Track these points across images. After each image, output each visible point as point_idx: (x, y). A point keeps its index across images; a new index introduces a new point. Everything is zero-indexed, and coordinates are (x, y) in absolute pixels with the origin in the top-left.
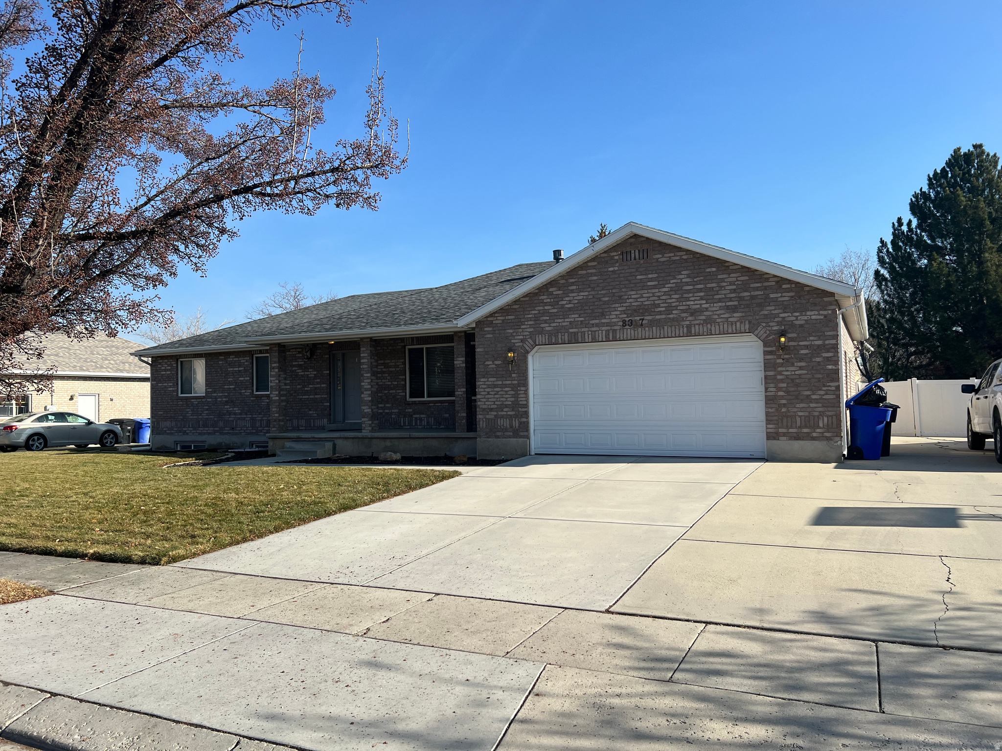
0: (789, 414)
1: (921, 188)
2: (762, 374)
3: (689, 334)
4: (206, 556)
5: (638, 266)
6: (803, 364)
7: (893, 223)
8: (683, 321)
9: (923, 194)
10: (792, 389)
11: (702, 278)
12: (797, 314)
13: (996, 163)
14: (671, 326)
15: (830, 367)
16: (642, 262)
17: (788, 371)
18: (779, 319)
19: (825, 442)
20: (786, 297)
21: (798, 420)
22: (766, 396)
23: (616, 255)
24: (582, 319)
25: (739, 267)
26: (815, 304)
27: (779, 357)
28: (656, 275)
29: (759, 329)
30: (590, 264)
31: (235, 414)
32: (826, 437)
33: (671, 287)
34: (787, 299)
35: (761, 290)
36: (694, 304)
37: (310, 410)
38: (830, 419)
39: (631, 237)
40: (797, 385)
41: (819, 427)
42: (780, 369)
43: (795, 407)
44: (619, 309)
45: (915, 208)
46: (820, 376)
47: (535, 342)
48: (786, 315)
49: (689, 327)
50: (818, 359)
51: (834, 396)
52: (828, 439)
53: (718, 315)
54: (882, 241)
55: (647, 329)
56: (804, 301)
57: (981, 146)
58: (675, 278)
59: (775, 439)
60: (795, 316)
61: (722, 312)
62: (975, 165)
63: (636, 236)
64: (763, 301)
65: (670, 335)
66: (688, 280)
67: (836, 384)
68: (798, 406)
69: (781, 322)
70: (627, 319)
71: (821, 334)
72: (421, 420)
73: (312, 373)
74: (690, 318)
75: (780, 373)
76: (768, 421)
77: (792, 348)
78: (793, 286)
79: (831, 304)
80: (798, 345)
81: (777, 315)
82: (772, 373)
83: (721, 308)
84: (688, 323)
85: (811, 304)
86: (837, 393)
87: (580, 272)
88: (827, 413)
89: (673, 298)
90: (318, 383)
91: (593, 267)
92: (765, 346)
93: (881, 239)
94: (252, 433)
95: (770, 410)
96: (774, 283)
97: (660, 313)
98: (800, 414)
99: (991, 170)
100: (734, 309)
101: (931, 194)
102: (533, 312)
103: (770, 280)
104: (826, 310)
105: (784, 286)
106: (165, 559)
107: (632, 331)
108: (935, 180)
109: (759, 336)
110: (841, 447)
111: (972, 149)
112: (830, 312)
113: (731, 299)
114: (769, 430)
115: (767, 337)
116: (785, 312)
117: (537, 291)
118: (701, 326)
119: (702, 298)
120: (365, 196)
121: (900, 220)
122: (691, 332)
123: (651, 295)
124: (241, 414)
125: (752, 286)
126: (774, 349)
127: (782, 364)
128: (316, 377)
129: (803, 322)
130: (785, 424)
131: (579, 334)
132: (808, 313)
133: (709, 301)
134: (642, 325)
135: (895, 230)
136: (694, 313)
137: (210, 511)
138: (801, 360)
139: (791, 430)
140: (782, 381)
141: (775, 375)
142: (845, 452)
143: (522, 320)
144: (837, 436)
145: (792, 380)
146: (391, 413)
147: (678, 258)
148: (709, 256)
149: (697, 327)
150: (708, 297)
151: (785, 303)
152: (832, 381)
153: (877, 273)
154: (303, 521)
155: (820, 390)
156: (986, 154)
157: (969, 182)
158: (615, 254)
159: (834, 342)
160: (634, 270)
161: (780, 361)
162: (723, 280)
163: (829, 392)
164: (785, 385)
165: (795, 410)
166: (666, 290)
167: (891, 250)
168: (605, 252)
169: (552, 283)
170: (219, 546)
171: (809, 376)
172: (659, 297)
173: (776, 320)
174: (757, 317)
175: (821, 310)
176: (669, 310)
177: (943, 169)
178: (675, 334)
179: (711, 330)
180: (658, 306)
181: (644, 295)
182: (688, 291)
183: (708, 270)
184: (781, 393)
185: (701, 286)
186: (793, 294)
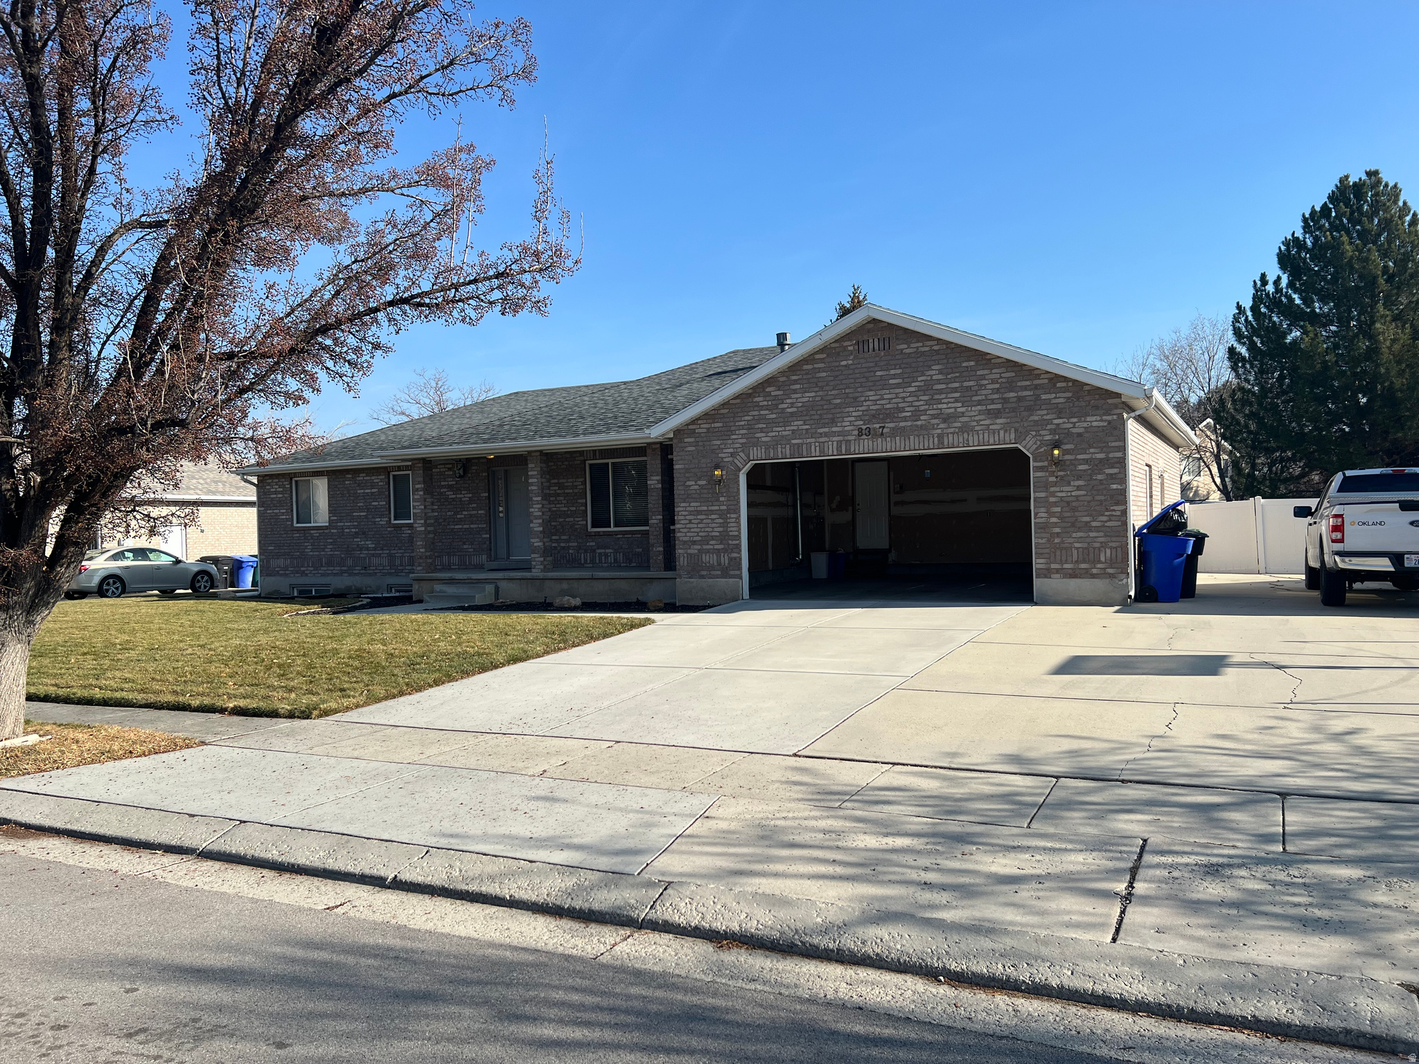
0: (1062, 545)
1: (1294, 233)
4: (360, 710)
5: (877, 359)
6: (1081, 483)
7: (1255, 282)
8: (934, 429)
9: (1296, 240)
10: (1068, 514)
11: (958, 375)
12: (1075, 420)
13: (1397, 196)
14: (918, 436)
15: (1114, 486)
16: (882, 354)
17: (1063, 492)
18: (1053, 427)
19: (1108, 580)
20: (1061, 399)
21: (1075, 552)
22: (1035, 523)
23: (850, 346)
24: (807, 427)
25: (1002, 360)
26: (1097, 408)
27: (1052, 474)
28: (899, 371)
29: (1028, 439)
30: (817, 356)
31: (368, 549)
32: (1109, 574)
33: (919, 386)
35: (1030, 390)
36: (947, 407)
37: (464, 544)
38: (1114, 551)
39: (869, 322)
40: (1074, 509)
41: (1099, 561)
42: (1052, 489)
43: (1071, 537)
44: (854, 414)
45: (1284, 260)
46: (1102, 498)
47: (749, 457)
48: (1060, 421)
49: (941, 437)
50: (1099, 477)
51: (1120, 523)
52: (1112, 576)
53: (977, 421)
54: (1239, 307)
55: (888, 439)
57: (1376, 173)
59: (1046, 577)
60: (1072, 423)
61: (982, 417)
62: (1369, 199)
63: (874, 321)
64: (1032, 403)
66: (940, 377)
67: (1122, 508)
68: (1074, 535)
69: (1055, 430)
70: (864, 427)
71: (1104, 445)
72: (606, 555)
73: (465, 496)
74: (942, 426)
75: (1053, 494)
76: (1038, 555)
77: (1068, 463)
78: (1070, 384)
79: (1116, 406)
80: (1076, 459)
81: (1049, 422)
82: (1043, 495)
83: (980, 413)
84: (939, 431)
85: (1092, 407)
86: (1123, 519)
87: (805, 367)
88: (1110, 544)
89: (921, 400)
90: (474, 509)
91: (822, 360)
92: (1035, 460)
93: (1238, 303)
94: (390, 574)
95: (1040, 541)
96: (1046, 381)
97: (905, 419)
98: (1077, 545)
99: (1389, 207)
100: (996, 414)
101: (1308, 240)
102: (747, 418)
103: (1042, 376)
104: (1110, 415)
105: (1059, 385)
106: (315, 713)
107: (870, 442)
108: (1312, 221)
109: (1028, 447)
110: (1127, 586)
111: (1364, 177)
112: (1115, 417)
113: (993, 402)
114: (1039, 566)
115: (1037, 449)
116: (1060, 418)
117: (750, 391)
118: (956, 435)
119: (956, 401)
120: (533, 300)
121: (1263, 276)
122: (943, 443)
123: (894, 396)
124: (375, 549)
125: (1019, 384)
126: (1046, 464)
127: (1056, 482)
128: (471, 501)
129: (1082, 430)
130: (1058, 557)
131: (804, 446)
132: (1089, 419)
133: (966, 404)
134: (882, 434)
135: (1257, 291)
136: (947, 419)
137: (356, 663)
138: (1079, 478)
139: (1066, 566)
140: (1055, 504)
141: (1046, 497)
142: (1132, 593)
143: (733, 428)
144: (1122, 573)
145: (1068, 503)
146: (569, 548)
147: (927, 349)
148: (965, 347)
150: (966, 399)
151: (1060, 406)
152: (1117, 504)
153: (1232, 351)
154: (466, 674)
155: (1103, 515)
156: (1383, 184)
157: (1359, 222)
158: (849, 343)
159: (1119, 455)
160: (872, 365)
161: (1052, 479)
162: (983, 377)
163: (1113, 518)
164: (1059, 509)
165: (1071, 540)
166: (913, 389)
167: (1250, 318)
168: (836, 341)
169: (769, 381)
170: (374, 699)
171: (1089, 498)
172: (904, 398)
173: (1049, 427)
174: (1026, 424)
175: (1104, 414)
176: (916, 415)
177: (1325, 206)
178: (924, 446)
179: (968, 440)
180: (903, 410)
181: (885, 397)
182: (940, 392)
183: (964, 364)
184: (1054, 520)
185: (956, 385)
186: (1069, 395)
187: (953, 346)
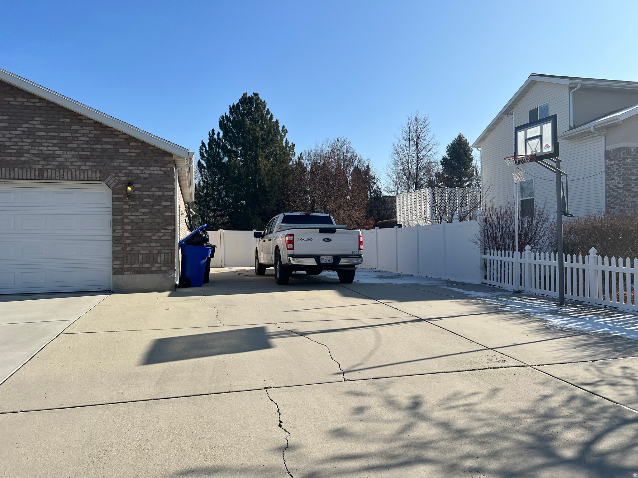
0: (133, 252)
1: (226, 113)
2: (110, 218)
3: (41, 178)
6: (145, 210)
7: (209, 132)
8: (35, 164)
9: (226, 116)
10: (137, 231)
11: (56, 127)
12: (142, 168)
13: (265, 106)
14: (22, 169)
15: (168, 214)
17: (133, 216)
18: (127, 171)
19: (162, 275)
20: (133, 153)
21: (141, 257)
22: (113, 237)
25: (92, 121)
26: (157, 162)
27: (126, 203)
28: (6, 117)
29: (109, 178)
32: (163, 270)
33: (23, 131)
34: (133, 154)
35: (112, 145)
36: (47, 149)
38: (166, 256)
40: (141, 228)
41: (157, 263)
42: (126, 214)
43: (138, 246)
45: (222, 125)
46: (159, 221)
48: (132, 168)
49: (41, 171)
50: (158, 207)
52: (165, 272)
53: (71, 162)
54: (203, 143)
56: (148, 158)
57: (257, 94)
58: (28, 123)
59: (120, 273)
60: (140, 170)
61: (75, 160)
62: (255, 105)
64: (113, 154)
65: (20, 177)
66: (41, 126)
67: (172, 227)
68: (140, 245)
69: (128, 174)
71: (161, 186)
74: (42, 163)
75: (126, 217)
76: (115, 258)
77: (137, 197)
78: (140, 144)
79: (169, 162)
80: (142, 194)
81: (125, 168)
82: (119, 217)
83: (74, 156)
84: (40, 167)
85: (154, 161)
86: (172, 235)
88: (164, 251)
89: (25, 142)
92: (114, 193)
93: (202, 141)
95: (116, 249)
96: (123, 140)
97: (10, 154)
98: (142, 252)
99: (262, 110)
100: (86, 159)
101: (231, 118)
103: (120, 136)
104: (165, 167)
105: (132, 144)
108: (234, 109)
109: (109, 184)
110: (174, 278)
111: (253, 95)
112: (169, 169)
113: (83, 150)
114: (115, 266)
115: (116, 185)
116: (132, 166)
118: (53, 171)
119: (55, 145)
121: (213, 131)
122: (43, 176)
125: (103, 140)
126: (122, 196)
127: (129, 209)
129: (147, 175)
130: (129, 260)
132: (151, 168)
133: (63, 149)
135: (210, 137)
136: (47, 158)
138: (144, 207)
139: (134, 266)
140: (128, 224)
141: (122, 219)
142: (177, 283)
144: (171, 270)
145: (137, 223)
147: (31, 104)
148: (63, 107)
149: (49, 171)
150: (62, 145)
151: (132, 158)
152: (169, 225)
153: (199, 163)
155: (159, 232)
156: (260, 100)
159: (171, 193)
161: (127, 207)
162: (76, 131)
163: (166, 234)
164: (130, 227)
165: (138, 248)
166: (18, 133)
167: (208, 149)
171: (151, 221)
172: (9, 138)
173: (124, 171)
174: (108, 168)
175: (162, 167)
176: (20, 152)
177: (238, 104)
178: (26, 177)
179: (63, 175)
180: (9, 147)
182: (41, 137)
183: (62, 120)
184: (126, 234)
185: (55, 134)
186: (139, 151)
187: (52, 105)
